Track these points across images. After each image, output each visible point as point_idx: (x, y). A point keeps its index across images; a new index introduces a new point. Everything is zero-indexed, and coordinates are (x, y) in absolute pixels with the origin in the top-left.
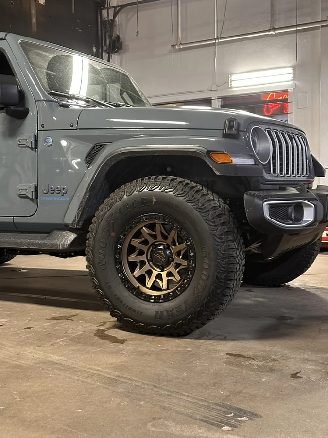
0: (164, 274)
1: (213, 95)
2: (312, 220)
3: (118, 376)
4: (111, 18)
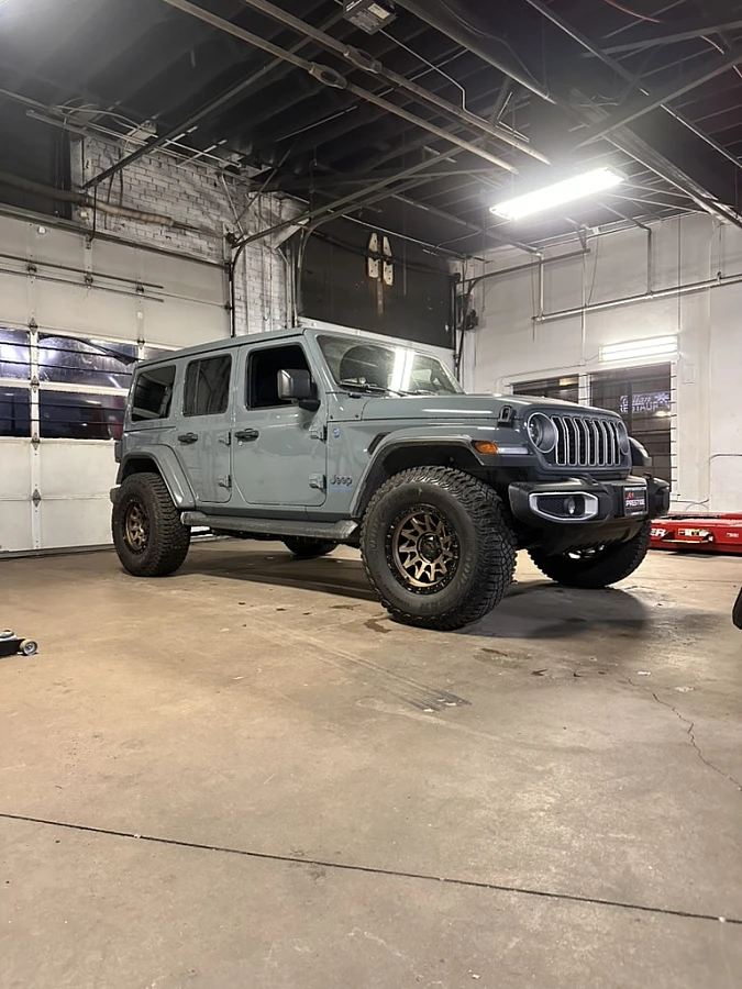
0: (433, 566)
1: (581, 371)
3: (360, 660)
4: (466, 292)
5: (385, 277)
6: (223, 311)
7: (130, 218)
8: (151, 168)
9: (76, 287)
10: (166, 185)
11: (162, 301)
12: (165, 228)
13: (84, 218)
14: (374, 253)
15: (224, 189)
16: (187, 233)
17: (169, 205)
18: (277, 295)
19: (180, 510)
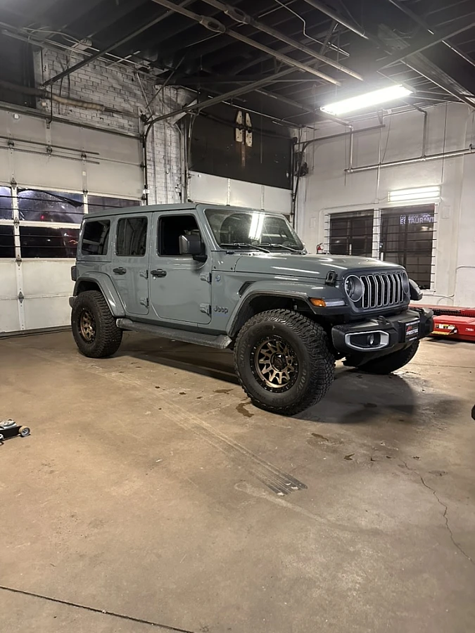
0: (281, 373)
1: (375, 207)
2: (386, 344)
3: (235, 445)
4: (301, 150)
5: (247, 141)
6: (139, 169)
7: (75, 106)
8: (89, 69)
9: (41, 156)
10: (99, 81)
11: (98, 163)
12: (99, 112)
13: (44, 107)
14: (240, 125)
15: (138, 83)
16: (115, 115)
17: (102, 96)
18: (175, 156)
19: (116, 318)
